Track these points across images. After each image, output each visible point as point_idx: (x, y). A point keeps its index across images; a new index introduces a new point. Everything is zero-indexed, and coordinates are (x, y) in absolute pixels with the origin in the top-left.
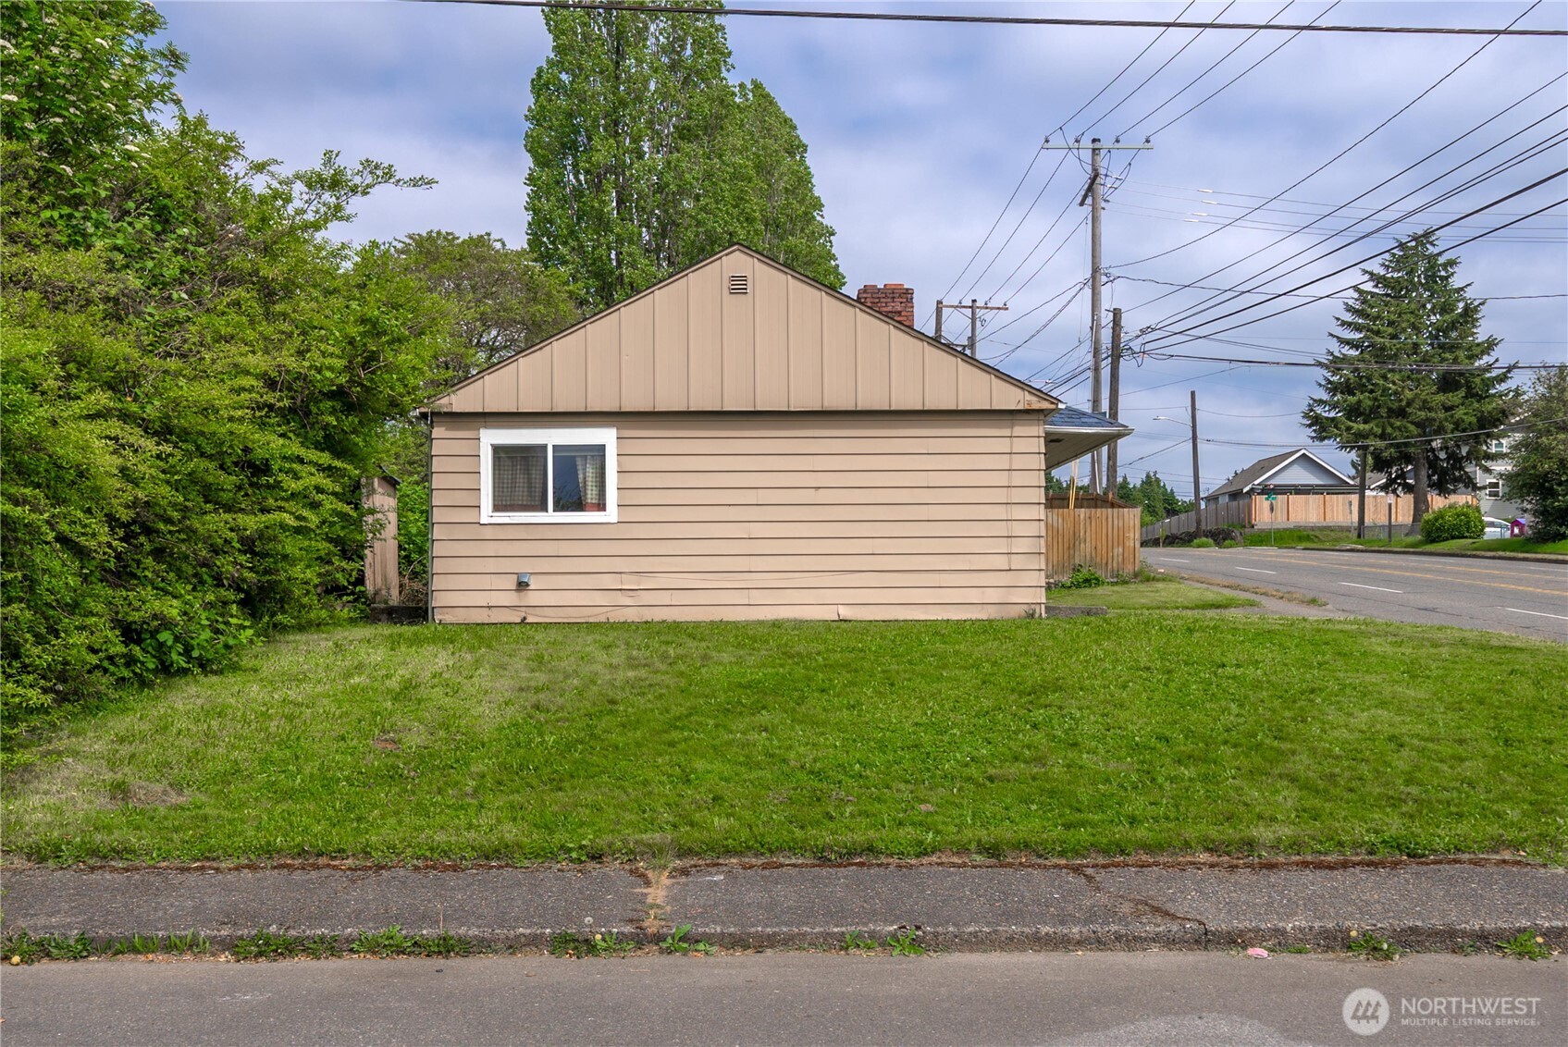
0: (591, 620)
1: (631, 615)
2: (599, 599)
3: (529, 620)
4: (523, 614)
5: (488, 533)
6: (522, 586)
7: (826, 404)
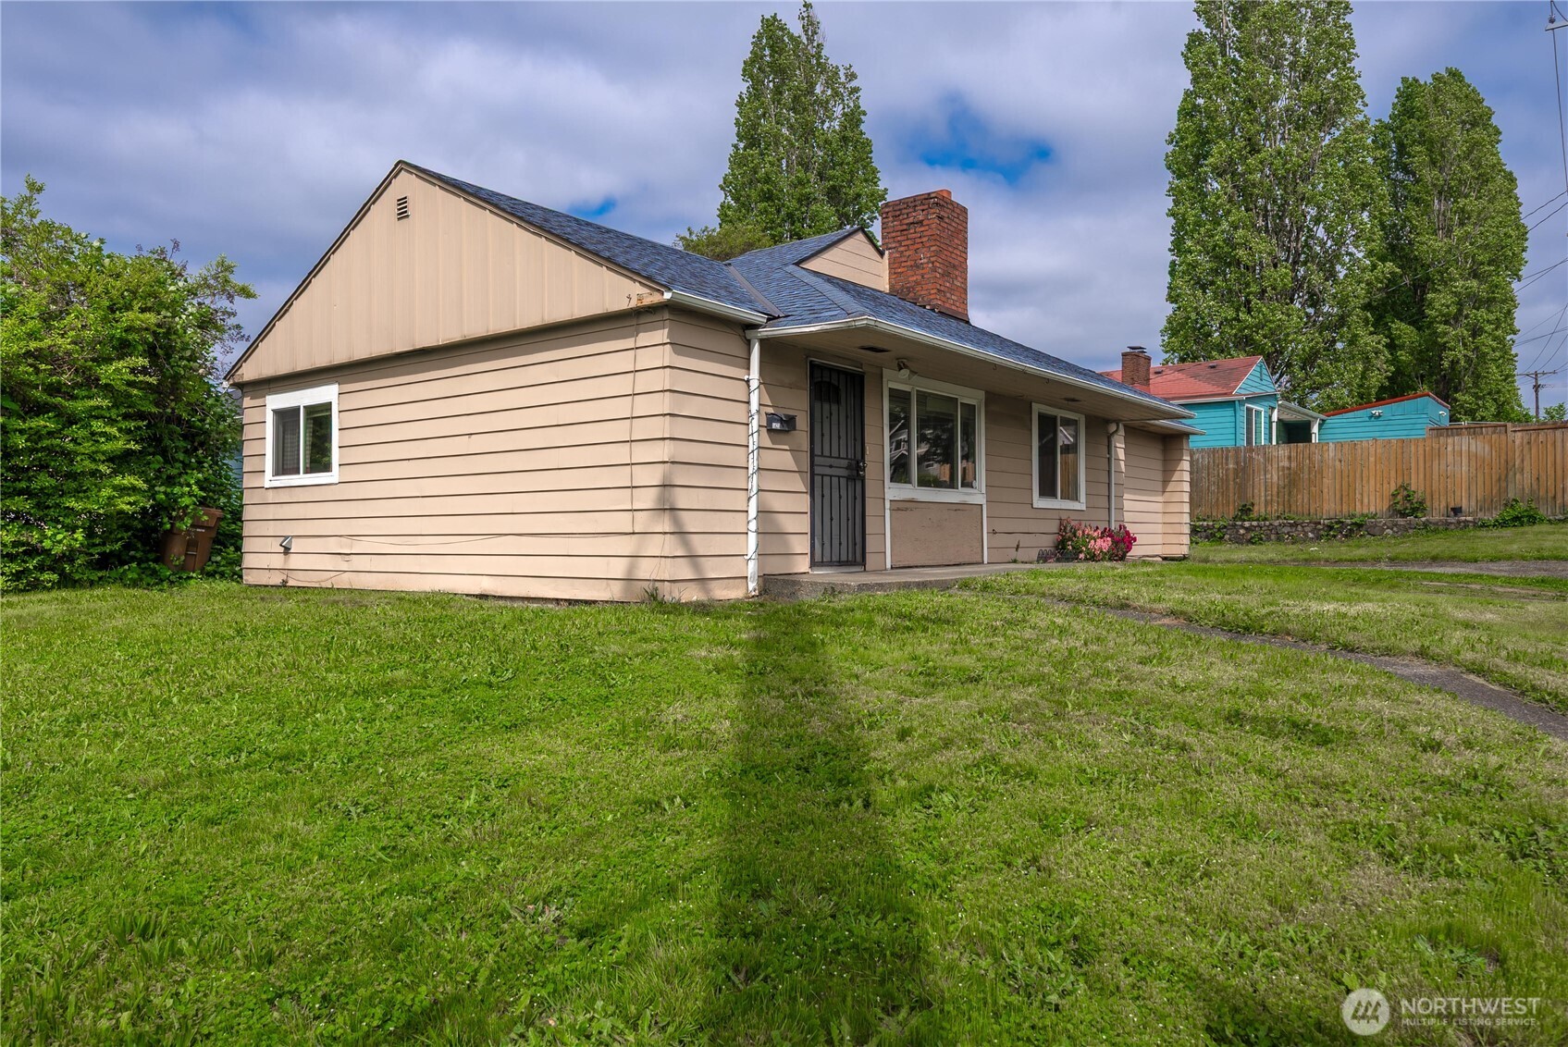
0: (324, 585)
1: (344, 581)
2: (328, 563)
3: (291, 583)
4: (285, 577)
5: (271, 497)
6: (287, 551)
7: (466, 333)
